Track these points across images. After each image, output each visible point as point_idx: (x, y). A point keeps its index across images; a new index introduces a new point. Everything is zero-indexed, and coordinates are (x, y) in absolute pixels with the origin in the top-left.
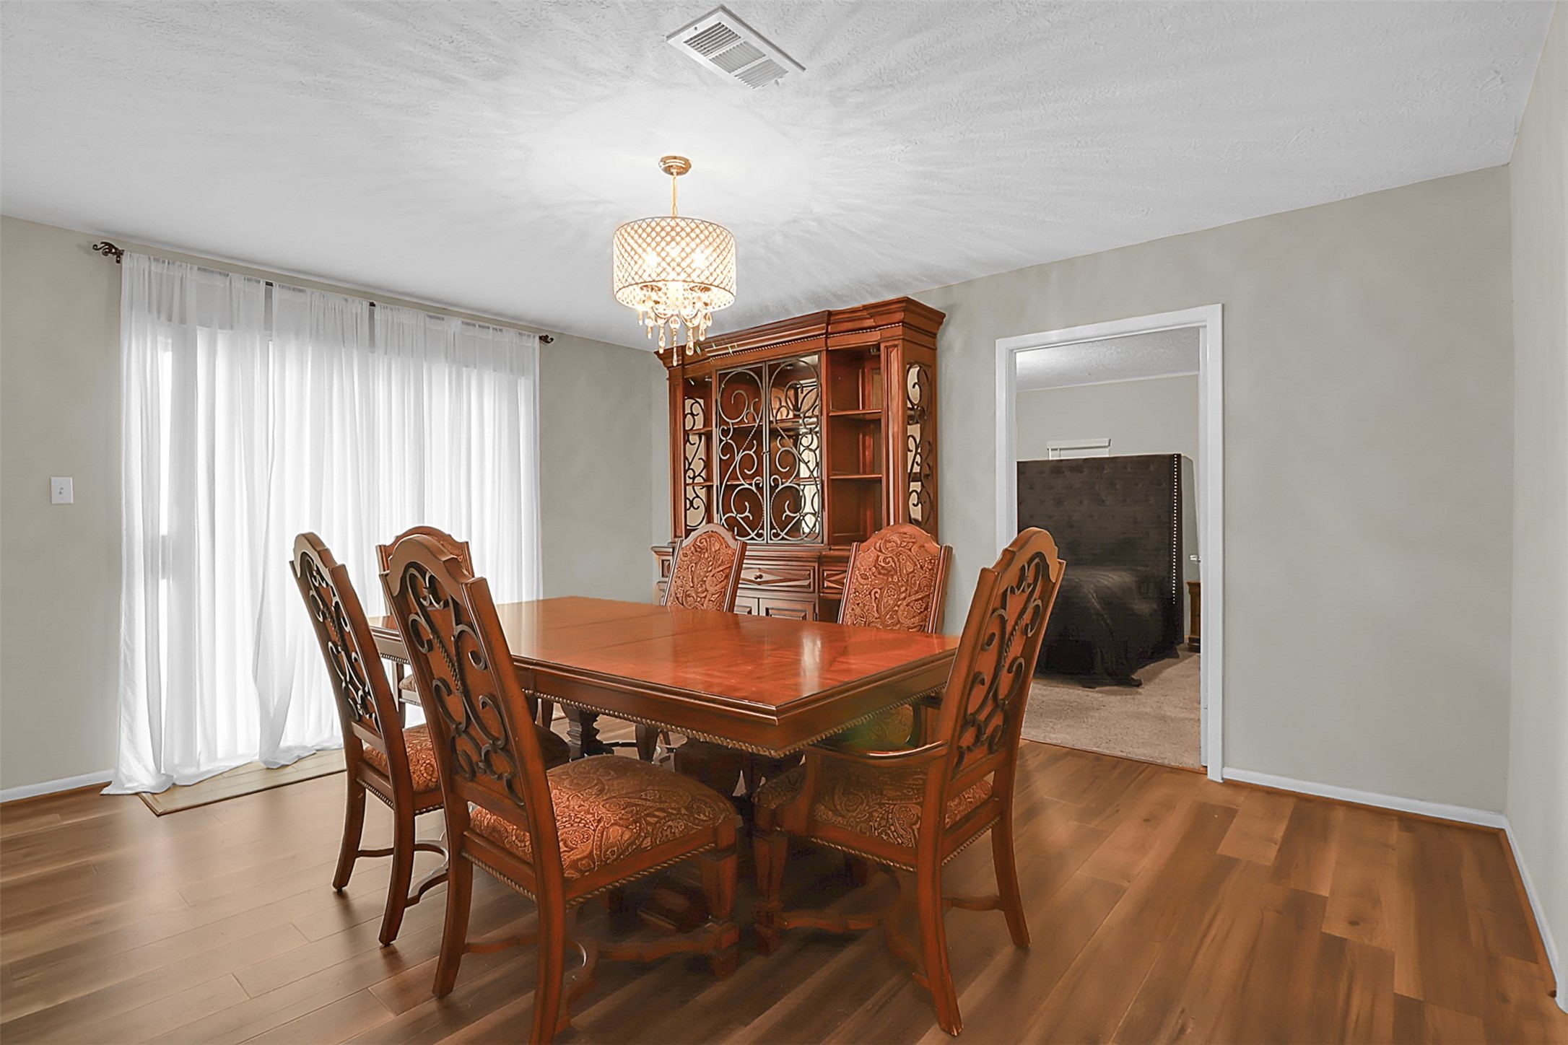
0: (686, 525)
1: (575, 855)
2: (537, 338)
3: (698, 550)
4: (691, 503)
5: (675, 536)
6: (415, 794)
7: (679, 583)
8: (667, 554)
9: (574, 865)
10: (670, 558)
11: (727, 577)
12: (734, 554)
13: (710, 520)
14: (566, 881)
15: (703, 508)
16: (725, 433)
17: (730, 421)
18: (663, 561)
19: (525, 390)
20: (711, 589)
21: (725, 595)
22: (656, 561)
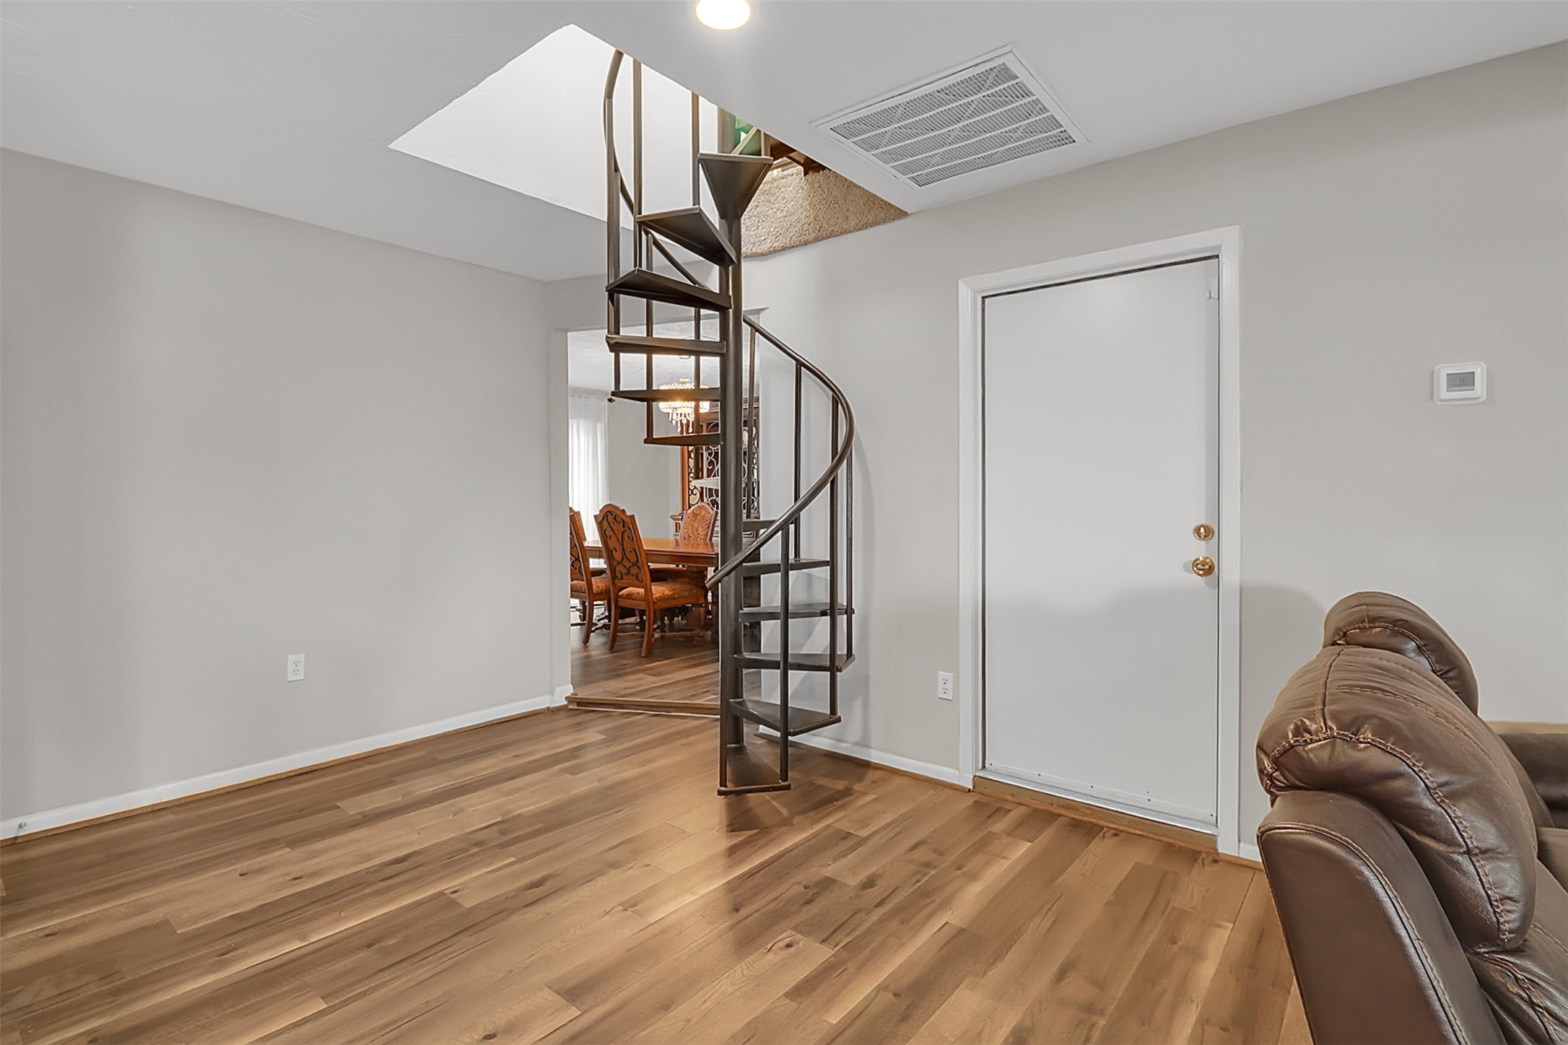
0: (689, 504)
1: (657, 596)
2: (607, 400)
3: (695, 514)
4: (692, 491)
5: (683, 510)
6: (594, 594)
7: (686, 531)
8: (678, 519)
9: (656, 598)
10: (680, 522)
11: (709, 527)
12: (712, 517)
13: (702, 501)
14: (654, 602)
15: (698, 494)
16: (710, 454)
17: (713, 449)
18: (676, 524)
19: (600, 428)
20: (701, 534)
21: (707, 535)
22: (672, 523)
